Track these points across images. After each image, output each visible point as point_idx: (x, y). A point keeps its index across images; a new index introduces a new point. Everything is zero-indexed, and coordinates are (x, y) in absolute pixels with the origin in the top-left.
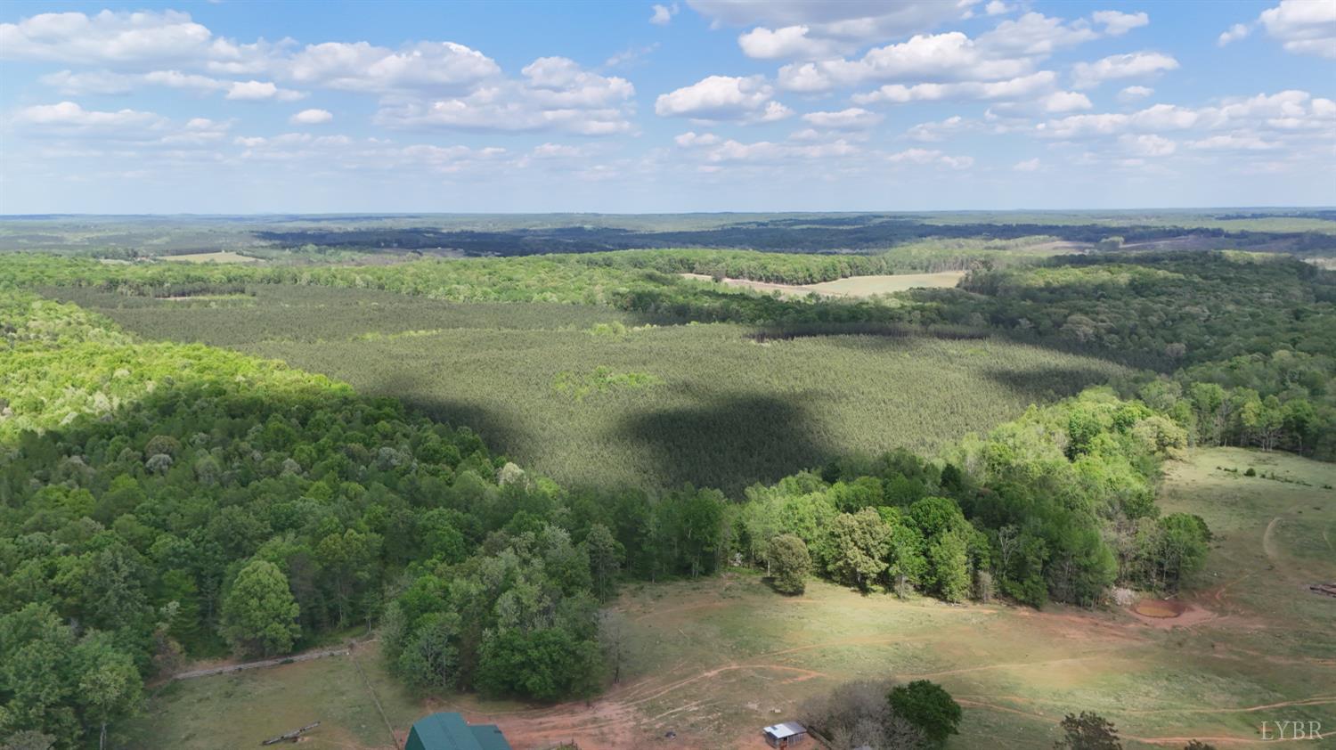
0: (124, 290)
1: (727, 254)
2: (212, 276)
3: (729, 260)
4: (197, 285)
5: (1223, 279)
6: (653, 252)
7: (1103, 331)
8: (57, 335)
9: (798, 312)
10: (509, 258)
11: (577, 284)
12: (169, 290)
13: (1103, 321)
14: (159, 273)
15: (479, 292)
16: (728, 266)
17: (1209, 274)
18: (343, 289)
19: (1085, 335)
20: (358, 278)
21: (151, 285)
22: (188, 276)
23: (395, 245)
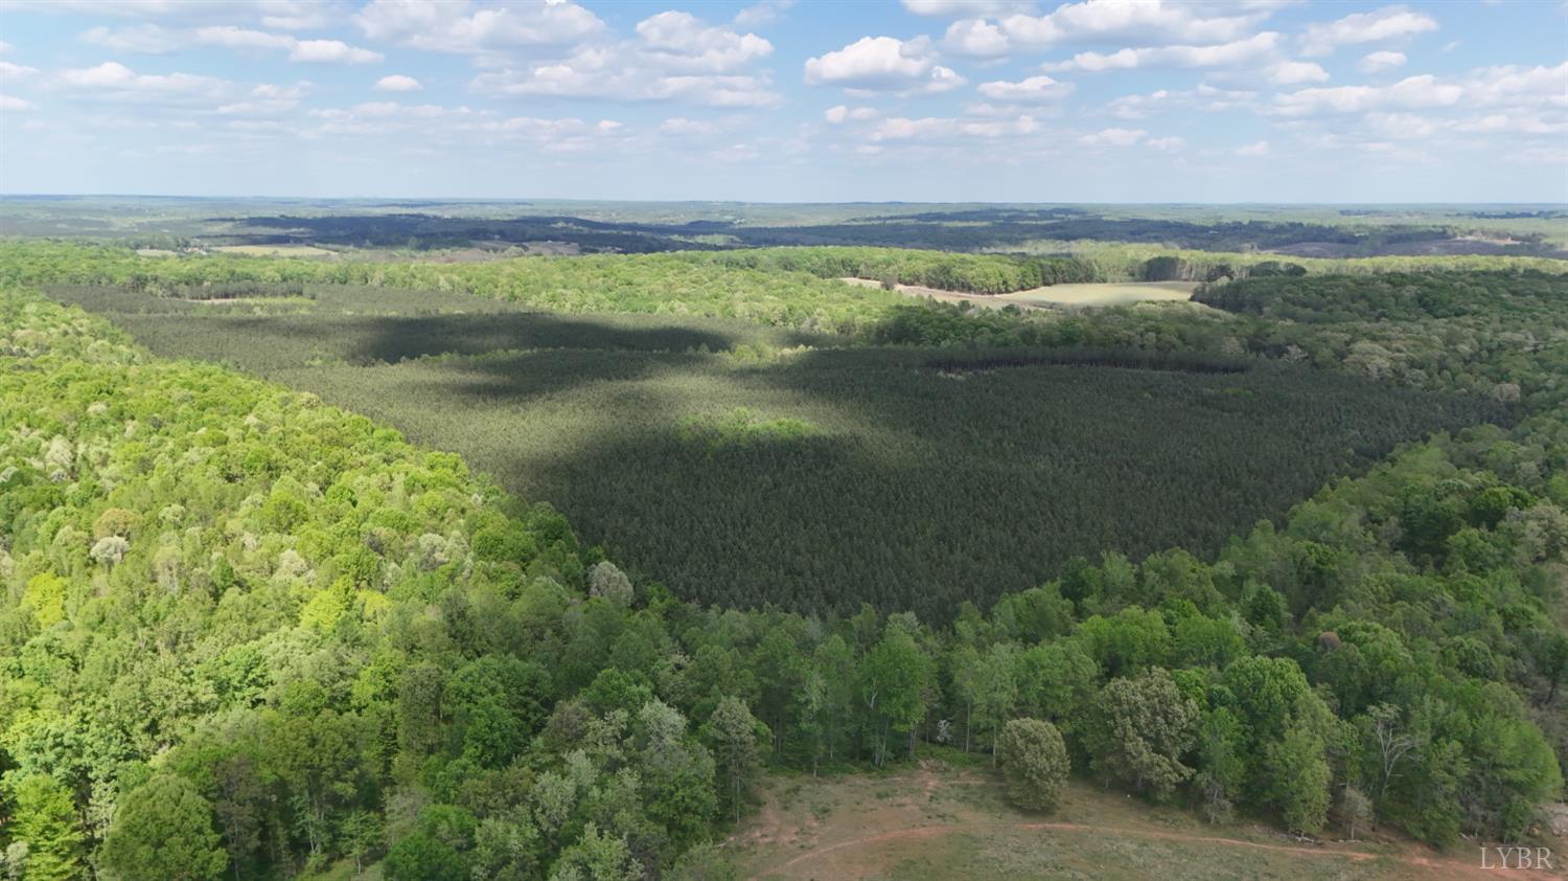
0: (154, 290)
1: (900, 254)
2: (263, 273)
3: (902, 261)
4: (244, 285)
5: (1538, 294)
6: (808, 250)
7: (1403, 365)
8: (48, 348)
9: (995, 331)
10: (630, 255)
11: (714, 291)
12: (209, 289)
13: (1399, 351)
14: (198, 268)
15: (590, 299)
16: (901, 268)
17: (1521, 287)
18: (422, 293)
19: (1380, 370)
20: (442, 278)
21: (187, 283)
22: (233, 273)
23: (497, 237)
